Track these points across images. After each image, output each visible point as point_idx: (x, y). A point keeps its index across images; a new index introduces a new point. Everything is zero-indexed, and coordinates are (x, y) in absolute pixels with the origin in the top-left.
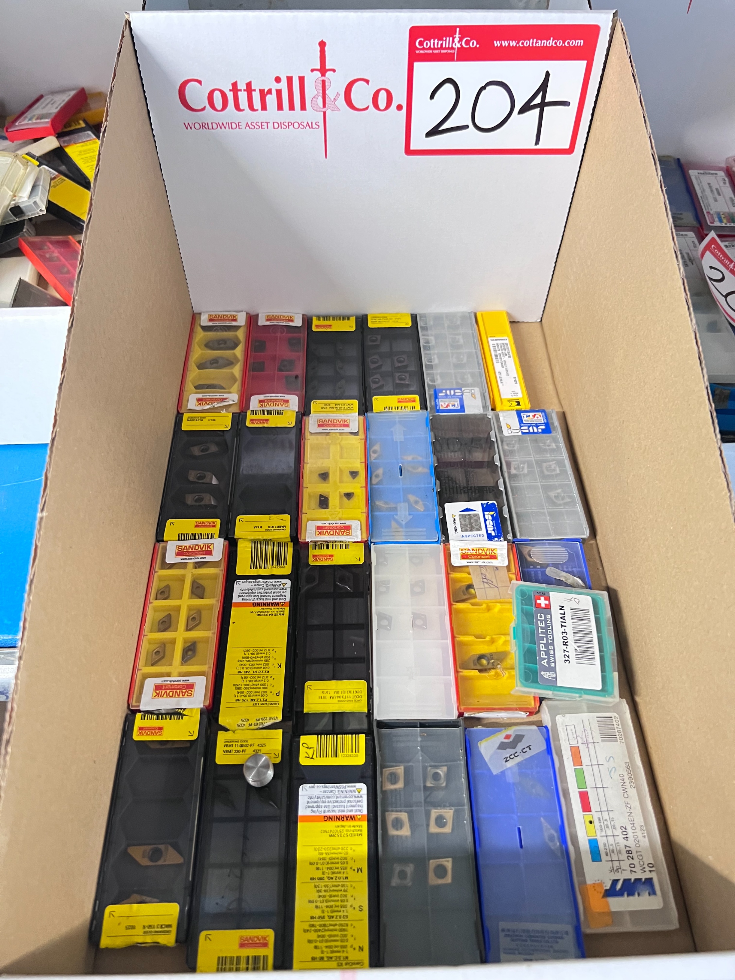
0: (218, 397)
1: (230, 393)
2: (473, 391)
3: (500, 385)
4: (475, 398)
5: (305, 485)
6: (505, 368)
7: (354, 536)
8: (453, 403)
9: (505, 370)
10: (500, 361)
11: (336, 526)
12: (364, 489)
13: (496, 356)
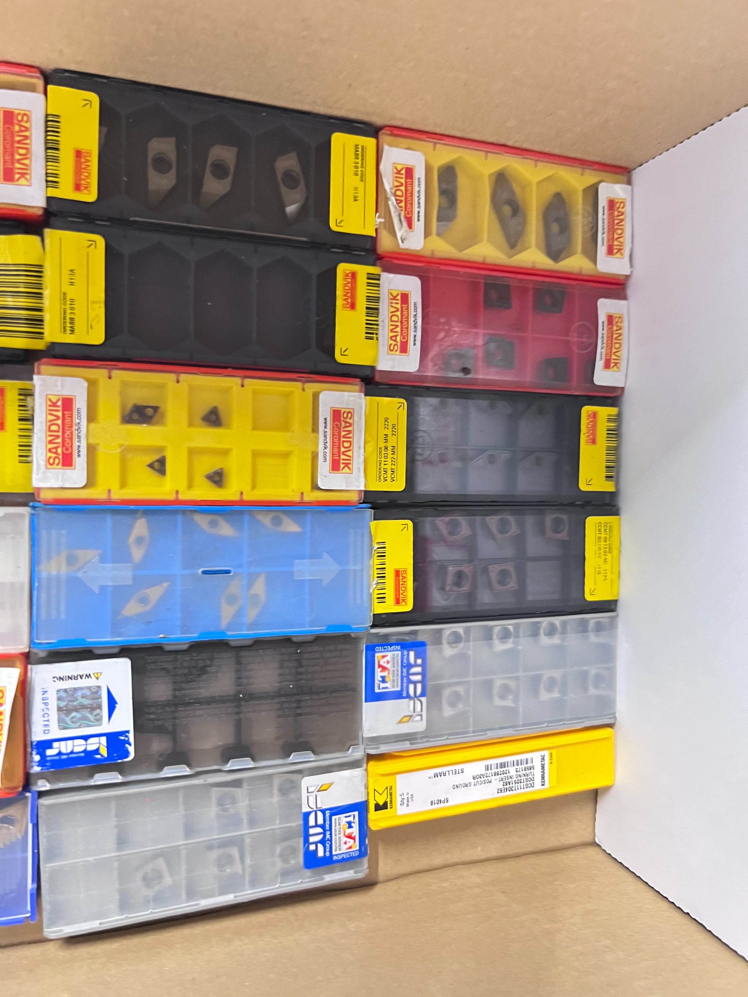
0: (416, 210)
1: (427, 234)
2: (418, 718)
3: (432, 772)
4: (400, 722)
5: (183, 377)
6: (473, 781)
7: (44, 473)
8: (390, 678)
9: (466, 782)
10: (489, 771)
11: (71, 438)
12: (172, 497)
13: (503, 765)
